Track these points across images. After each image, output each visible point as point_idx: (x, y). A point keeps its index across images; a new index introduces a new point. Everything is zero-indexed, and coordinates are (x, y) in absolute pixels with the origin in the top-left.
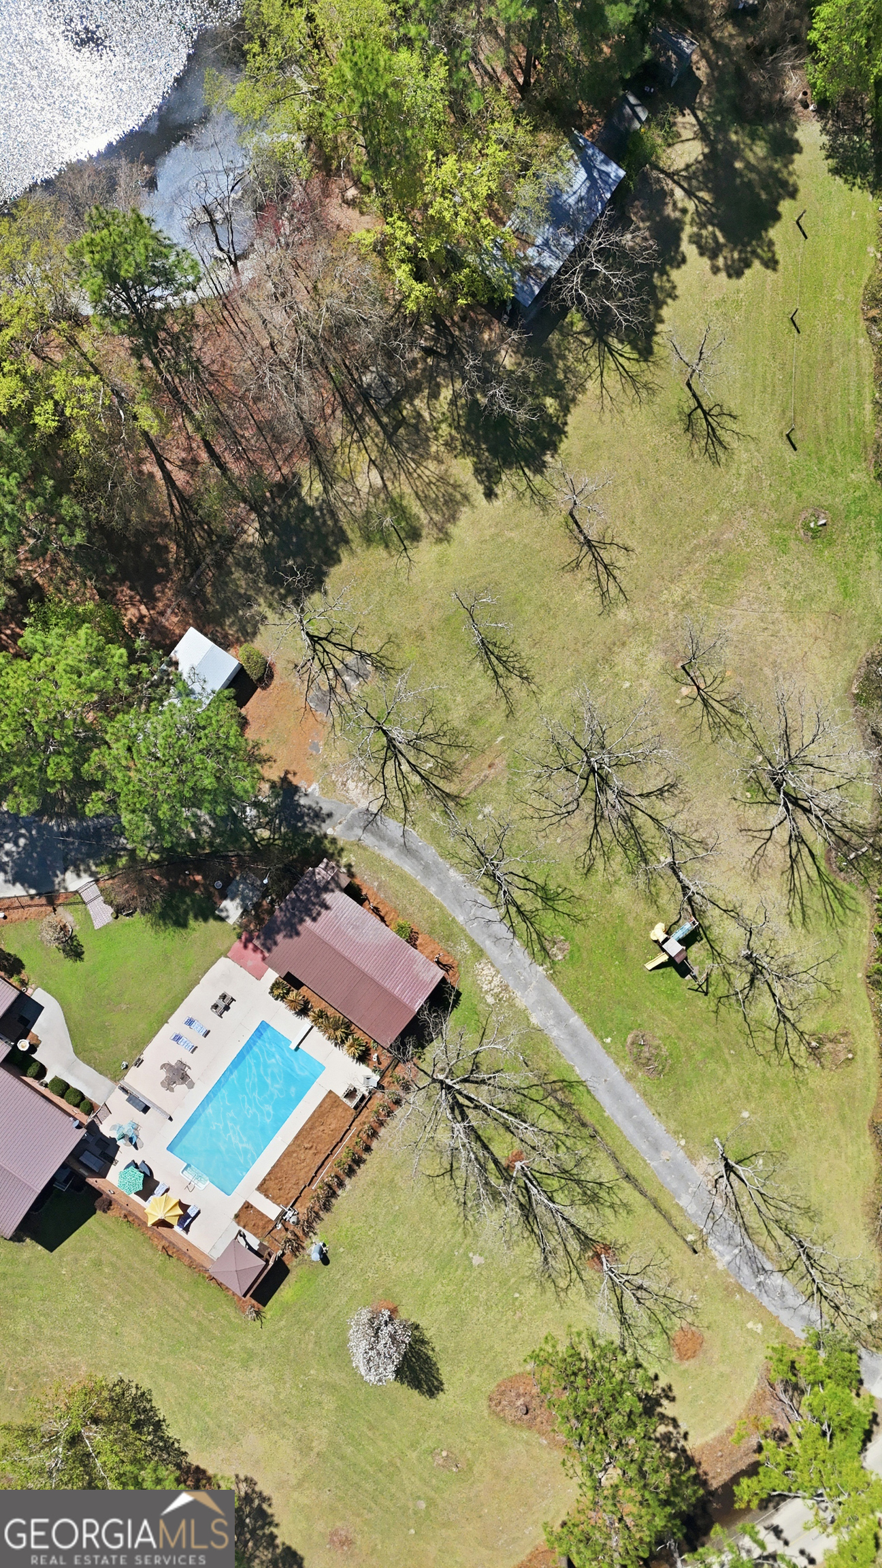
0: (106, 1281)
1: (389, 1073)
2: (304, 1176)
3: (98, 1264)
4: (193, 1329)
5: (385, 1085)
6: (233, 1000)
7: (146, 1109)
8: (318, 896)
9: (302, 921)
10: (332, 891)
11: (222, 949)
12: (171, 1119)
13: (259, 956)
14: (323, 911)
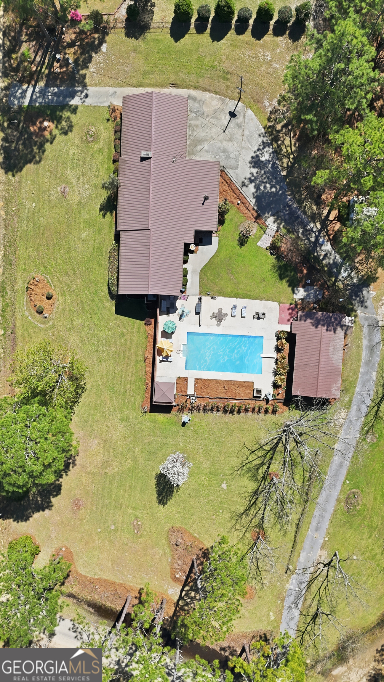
0: (118, 343)
1: (276, 401)
2: (213, 394)
3: (123, 335)
4: (122, 390)
5: (270, 403)
6: (264, 319)
7: (198, 313)
8: (337, 325)
9: (323, 325)
10: (343, 330)
11: (282, 301)
12: (200, 326)
13: (289, 317)
14: (332, 332)
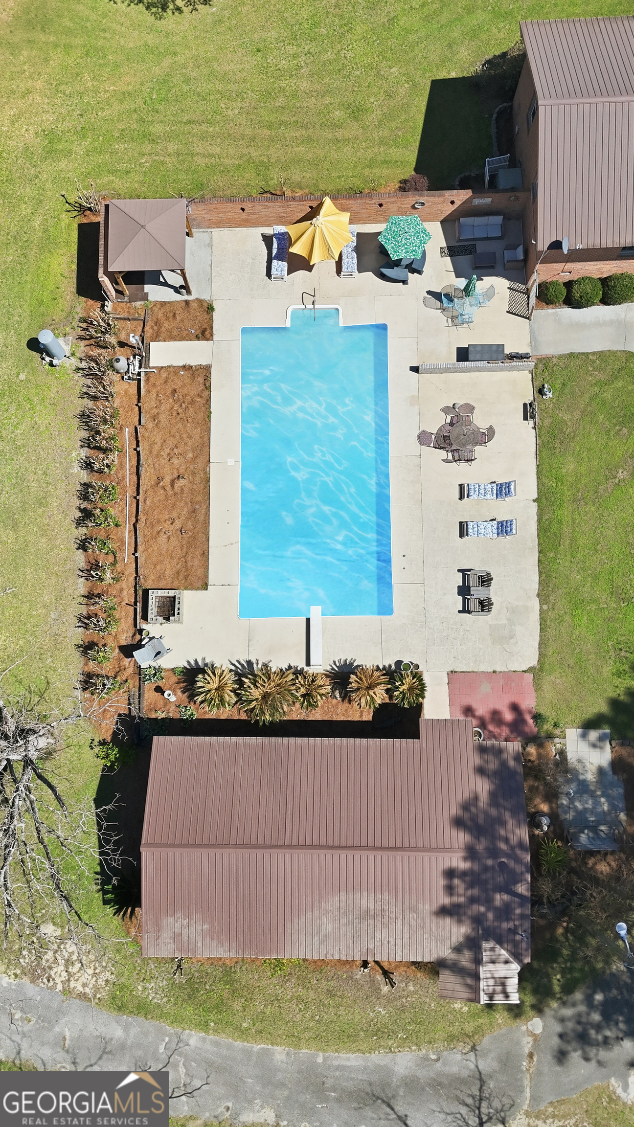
0: (327, 100)
1: (133, 684)
2: (152, 436)
3: (356, 112)
4: (157, 129)
5: (126, 661)
6: (465, 610)
7: (463, 354)
8: (477, 920)
9: (471, 853)
10: (458, 949)
11: (548, 680)
12: (415, 369)
13: (481, 710)
14: (447, 901)
